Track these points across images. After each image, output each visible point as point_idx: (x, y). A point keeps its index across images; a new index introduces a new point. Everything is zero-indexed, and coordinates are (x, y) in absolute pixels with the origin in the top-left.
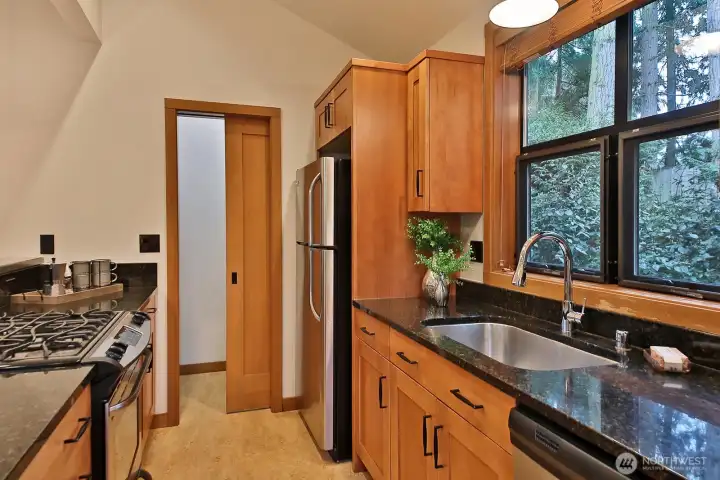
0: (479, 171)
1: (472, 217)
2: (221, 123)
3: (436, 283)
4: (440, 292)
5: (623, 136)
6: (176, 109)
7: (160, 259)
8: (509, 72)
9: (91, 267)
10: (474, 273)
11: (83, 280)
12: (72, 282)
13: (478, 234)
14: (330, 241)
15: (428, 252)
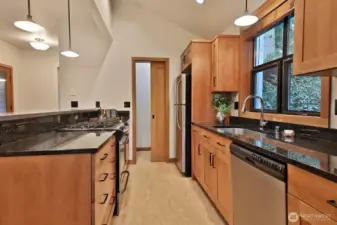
0: (237, 76)
1: (235, 93)
2: (149, 64)
3: (220, 116)
4: (221, 119)
5: (284, 61)
6: (136, 60)
7: (130, 109)
8: (248, 40)
9: (111, 111)
10: (235, 113)
11: (108, 115)
12: (105, 115)
13: (237, 99)
14: (184, 102)
15: (218, 105)
